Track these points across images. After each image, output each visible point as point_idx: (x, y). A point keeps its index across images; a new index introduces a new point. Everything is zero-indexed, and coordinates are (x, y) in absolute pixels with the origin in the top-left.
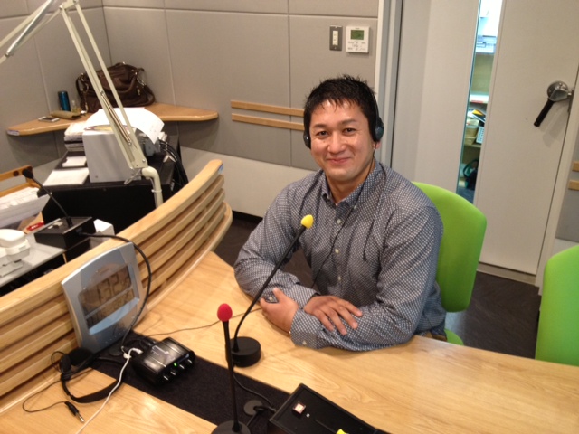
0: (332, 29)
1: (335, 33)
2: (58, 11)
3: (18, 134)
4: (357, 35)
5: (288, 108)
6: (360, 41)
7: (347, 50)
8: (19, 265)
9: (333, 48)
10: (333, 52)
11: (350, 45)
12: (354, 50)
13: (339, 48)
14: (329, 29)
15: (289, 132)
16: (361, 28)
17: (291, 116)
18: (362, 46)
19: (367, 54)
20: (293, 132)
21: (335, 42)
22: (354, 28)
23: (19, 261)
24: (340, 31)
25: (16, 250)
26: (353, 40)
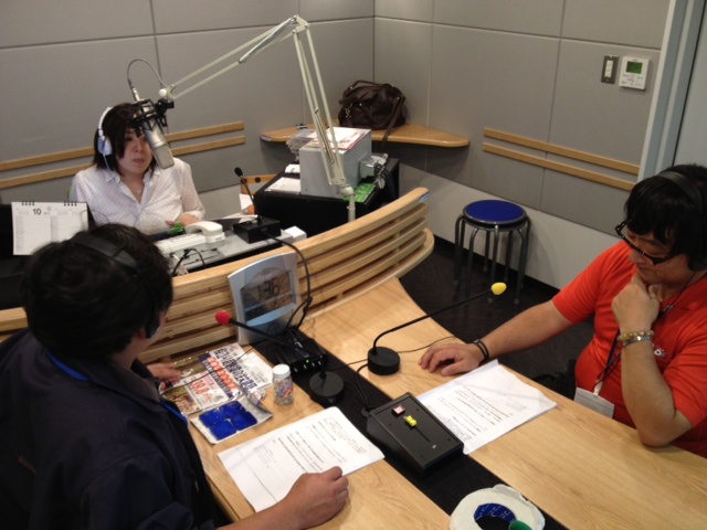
0: (607, 58)
1: (610, 63)
2: (290, 34)
3: (269, 140)
4: (634, 67)
5: (545, 143)
6: (636, 75)
7: (621, 84)
8: (215, 253)
9: (604, 80)
10: (605, 84)
11: (624, 78)
12: (628, 85)
13: (612, 80)
14: (603, 59)
15: (542, 170)
16: (639, 61)
17: (547, 152)
18: (638, 81)
19: (644, 91)
20: (547, 171)
21: (608, 74)
22: (631, 59)
23: (215, 250)
24: (616, 61)
25: (213, 239)
26: (628, 74)
